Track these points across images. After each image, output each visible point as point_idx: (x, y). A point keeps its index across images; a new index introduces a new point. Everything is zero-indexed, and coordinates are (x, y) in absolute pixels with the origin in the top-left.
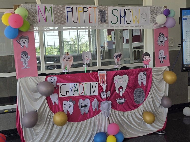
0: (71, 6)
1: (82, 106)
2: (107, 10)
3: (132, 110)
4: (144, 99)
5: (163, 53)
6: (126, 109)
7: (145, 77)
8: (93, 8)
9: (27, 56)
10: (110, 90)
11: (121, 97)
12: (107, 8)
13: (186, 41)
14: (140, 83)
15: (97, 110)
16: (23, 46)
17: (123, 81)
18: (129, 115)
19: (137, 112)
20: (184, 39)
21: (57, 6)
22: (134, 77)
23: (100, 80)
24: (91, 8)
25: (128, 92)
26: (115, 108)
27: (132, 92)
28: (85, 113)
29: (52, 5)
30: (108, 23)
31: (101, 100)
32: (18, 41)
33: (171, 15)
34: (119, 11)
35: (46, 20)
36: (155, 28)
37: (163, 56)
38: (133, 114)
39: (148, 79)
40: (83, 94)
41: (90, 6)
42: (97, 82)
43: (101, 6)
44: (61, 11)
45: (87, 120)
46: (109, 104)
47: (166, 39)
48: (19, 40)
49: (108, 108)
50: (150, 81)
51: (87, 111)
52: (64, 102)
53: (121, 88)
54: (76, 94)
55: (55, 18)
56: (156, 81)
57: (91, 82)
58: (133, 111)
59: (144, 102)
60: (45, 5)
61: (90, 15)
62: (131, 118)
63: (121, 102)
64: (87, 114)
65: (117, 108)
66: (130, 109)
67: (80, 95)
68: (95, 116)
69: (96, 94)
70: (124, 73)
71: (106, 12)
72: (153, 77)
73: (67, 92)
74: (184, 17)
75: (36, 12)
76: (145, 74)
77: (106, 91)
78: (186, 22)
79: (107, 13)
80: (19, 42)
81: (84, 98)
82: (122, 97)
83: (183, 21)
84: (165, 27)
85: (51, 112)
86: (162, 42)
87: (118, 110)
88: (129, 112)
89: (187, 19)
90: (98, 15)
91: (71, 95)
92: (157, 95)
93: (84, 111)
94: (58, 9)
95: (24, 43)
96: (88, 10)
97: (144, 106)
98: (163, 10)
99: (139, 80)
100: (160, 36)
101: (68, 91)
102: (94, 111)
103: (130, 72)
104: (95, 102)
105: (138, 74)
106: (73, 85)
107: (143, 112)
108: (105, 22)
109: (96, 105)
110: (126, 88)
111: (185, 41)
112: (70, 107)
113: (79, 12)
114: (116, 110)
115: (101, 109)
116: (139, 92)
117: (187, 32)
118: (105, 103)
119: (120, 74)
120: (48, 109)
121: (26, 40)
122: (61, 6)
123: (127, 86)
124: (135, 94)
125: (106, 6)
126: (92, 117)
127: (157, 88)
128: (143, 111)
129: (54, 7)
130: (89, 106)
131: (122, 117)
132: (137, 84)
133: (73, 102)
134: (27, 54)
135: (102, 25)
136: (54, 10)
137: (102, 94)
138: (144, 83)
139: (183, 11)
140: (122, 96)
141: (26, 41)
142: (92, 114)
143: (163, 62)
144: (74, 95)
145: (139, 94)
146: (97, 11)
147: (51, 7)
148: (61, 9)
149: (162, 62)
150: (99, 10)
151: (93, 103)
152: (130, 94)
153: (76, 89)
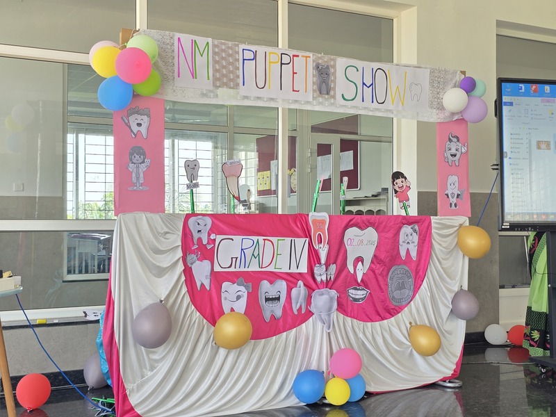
0: (254, 48)
1: (267, 300)
2: (334, 67)
3: (383, 319)
4: (411, 293)
5: (457, 184)
6: (370, 316)
7: (416, 238)
8: (302, 56)
9: (144, 159)
10: (335, 262)
11: (359, 285)
12: (334, 60)
13: (510, 158)
14: (403, 253)
15: (303, 312)
16: (135, 132)
17: (365, 242)
18: (377, 333)
19: (395, 326)
20: (506, 153)
21: (223, 44)
22: (390, 235)
23: (315, 235)
24: (298, 56)
25: (377, 272)
26: (344, 311)
27: (384, 273)
28: (273, 317)
29: (210, 40)
30: (334, 97)
31: (314, 285)
32: (125, 119)
33: (478, 91)
34: (361, 70)
35: (193, 75)
36: (439, 121)
37: (456, 192)
38: (386, 330)
39: (423, 243)
40: (271, 269)
41: (296, 53)
42: (307, 239)
43: (320, 55)
44: (230, 55)
45: (277, 336)
46: (331, 299)
47: (463, 151)
48: (128, 117)
49: (330, 309)
50: (425, 249)
51: (279, 313)
52: (225, 285)
53: (359, 260)
54: (254, 267)
55: (215, 71)
56: (440, 250)
57: (293, 239)
58: (385, 321)
59: (411, 300)
60: (195, 38)
61: (294, 73)
62: (380, 341)
63: (357, 297)
64: (279, 319)
65: (349, 311)
66: (378, 317)
67: (263, 270)
68: (298, 328)
69: (303, 269)
70: (367, 223)
71: (332, 70)
72: (433, 240)
73: (234, 260)
74: (505, 99)
75: (173, 51)
76: (415, 231)
77: (327, 265)
78: (510, 111)
79: (334, 74)
80: (127, 121)
81: (273, 277)
82: (362, 284)
83: (505, 109)
84: (462, 121)
85: (193, 307)
86: (455, 155)
87: (350, 317)
88: (377, 324)
89: (512, 105)
90: (314, 76)
91: (242, 269)
92: (442, 286)
93: (272, 311)
94: (223, 51)
95: (139, 125)
96: (291, 61)
97: (411, 312)
98: (458, 80)
99: (402, 246)
100: (450, 140)
101: (237, 258)
102: (296, 313)
103: (382, 222)
104: (300, 291)
105: (400, 228)
106: (248, 241)
107: (409, 326)
108: (328, 93)
109: (301, 298)
110: (372, 262)
111: (508, 157)
112: (238, 298)
113: (270, 62)
114: (347, 316)
115: (312, 309)
116: (400, 276)
117: (512, 136)
118: (322, 294)
119: (358, 223)
120: (187, 299)
121: (145, 118)
122: (230, 44)
123: (375, 256)
124: (392, 279)
125: (332, 57)
126: (291, 328)
127: (443, 268)
128: (410, 323)
129: (214, 46)
130: (283, 299)
131: (361, 335)
132: (397, 254)
133: (245, 287)
134: (144, 154)
135: (321, 100)
136: (215, 53)
137: (317, 270)
138: (414, 254)
139: (504, 84)
140: (362, 280)
141: (145, 120)
142: (289, 320)
143: (456, 205)
144: (249, 270)
145: (401, 281)
146: (311, 66)
147: (208, 43)
148: (230, 52)
149: (453, 205)
150: (315, 64)
151: (294, 291)
152: (380, 278)
153: (256, 254)
